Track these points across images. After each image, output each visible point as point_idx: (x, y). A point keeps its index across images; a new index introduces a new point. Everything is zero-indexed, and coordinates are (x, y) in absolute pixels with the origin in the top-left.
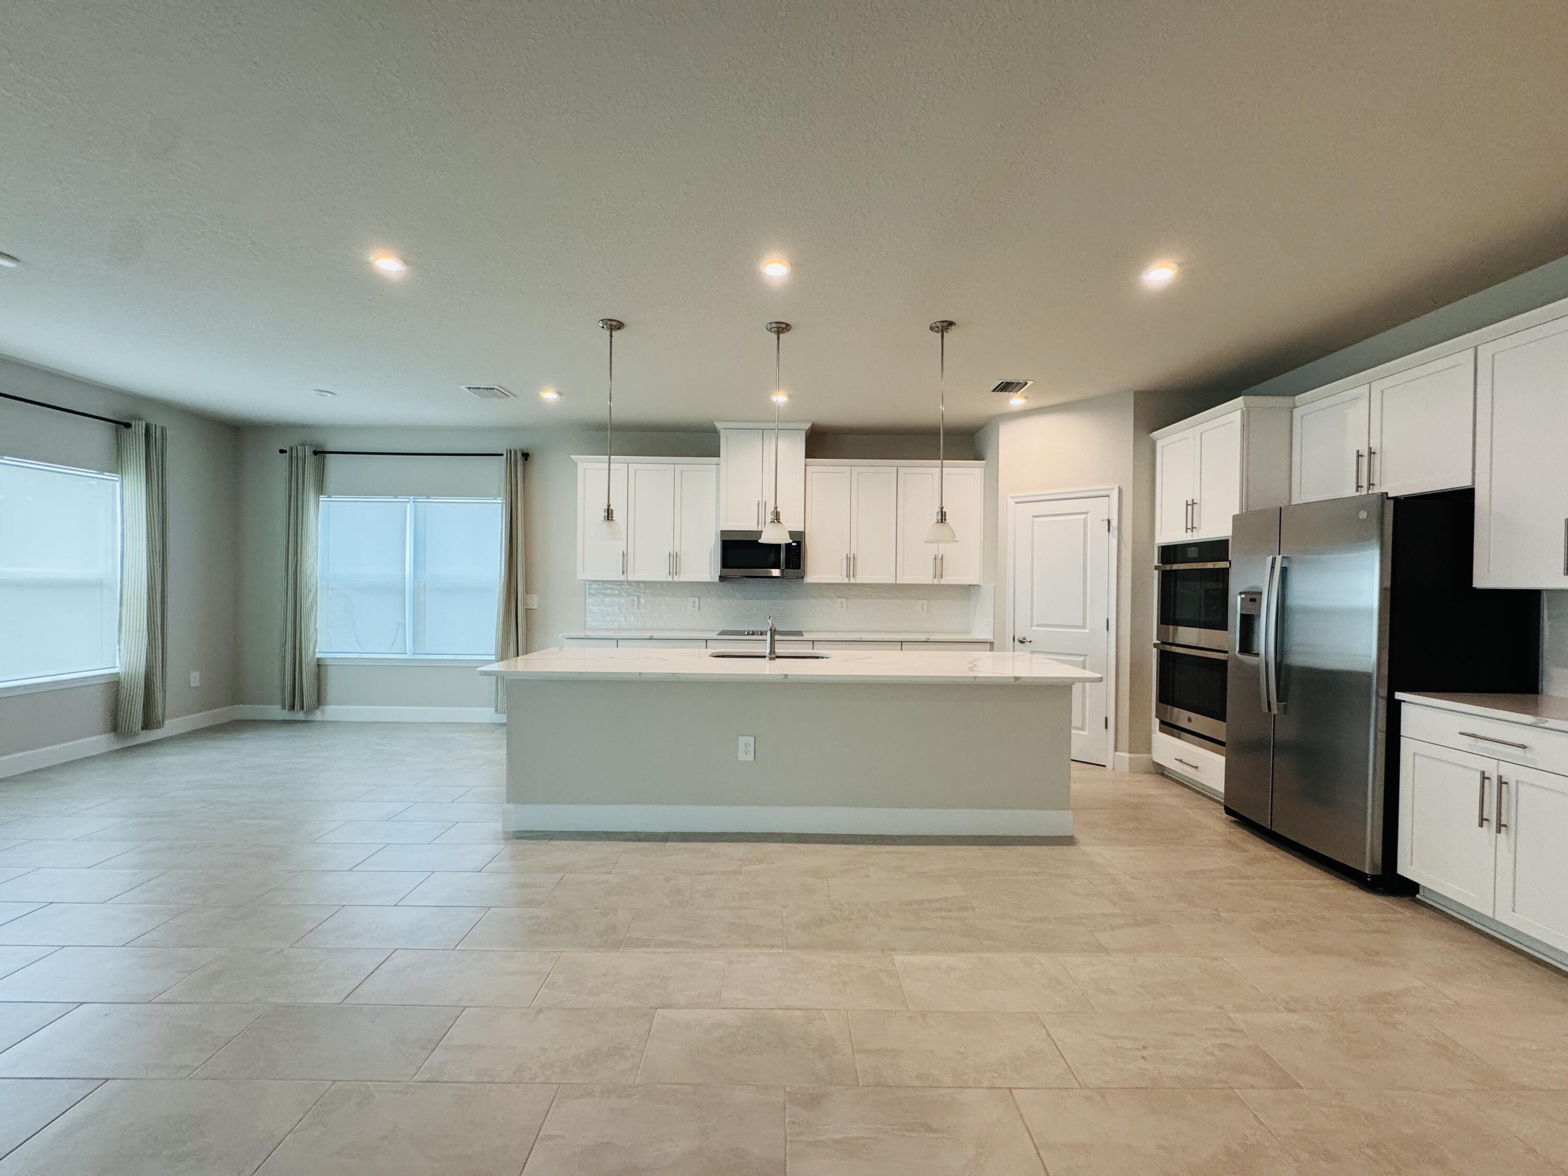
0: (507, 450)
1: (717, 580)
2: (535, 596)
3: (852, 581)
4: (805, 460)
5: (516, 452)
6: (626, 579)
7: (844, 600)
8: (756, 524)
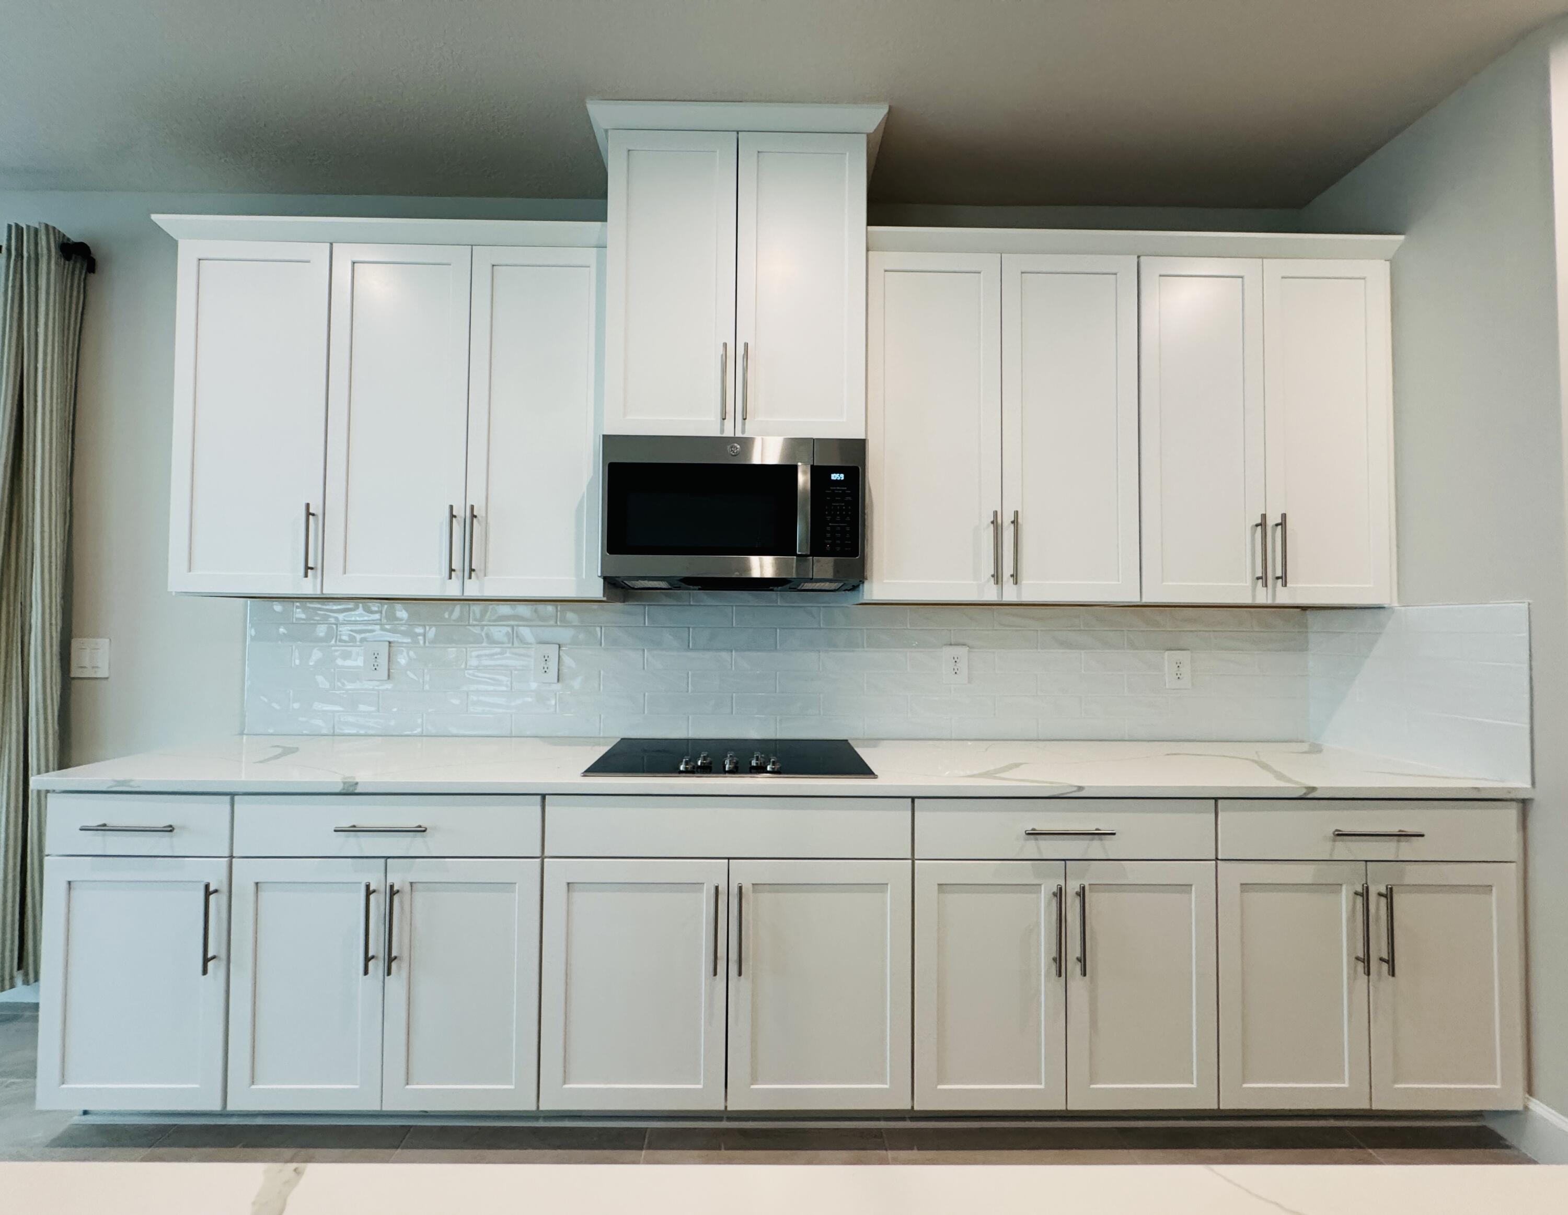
0: (10, 227)
1: (596, 589)
2: (104, 643)
3: (1010, 594)
4: (867, 229)
5: (36, 231)
6: (319, 592)
7: (962, 651)
8: (715, 417)
